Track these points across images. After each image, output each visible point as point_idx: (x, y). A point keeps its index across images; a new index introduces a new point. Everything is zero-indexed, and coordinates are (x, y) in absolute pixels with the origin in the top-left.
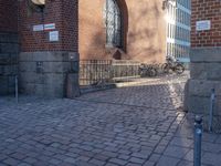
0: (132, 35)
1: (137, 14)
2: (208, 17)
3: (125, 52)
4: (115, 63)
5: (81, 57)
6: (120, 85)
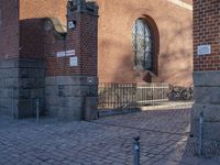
2: (209, 42)
3: (156, 74)
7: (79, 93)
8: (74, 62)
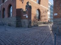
0: (41, 16)
1: (42, 13)
3: (40, 19)
4: (38, 21)
5: (32, 20)
6: (39, 26)
7: (28, 23)
8: (27, 17)
